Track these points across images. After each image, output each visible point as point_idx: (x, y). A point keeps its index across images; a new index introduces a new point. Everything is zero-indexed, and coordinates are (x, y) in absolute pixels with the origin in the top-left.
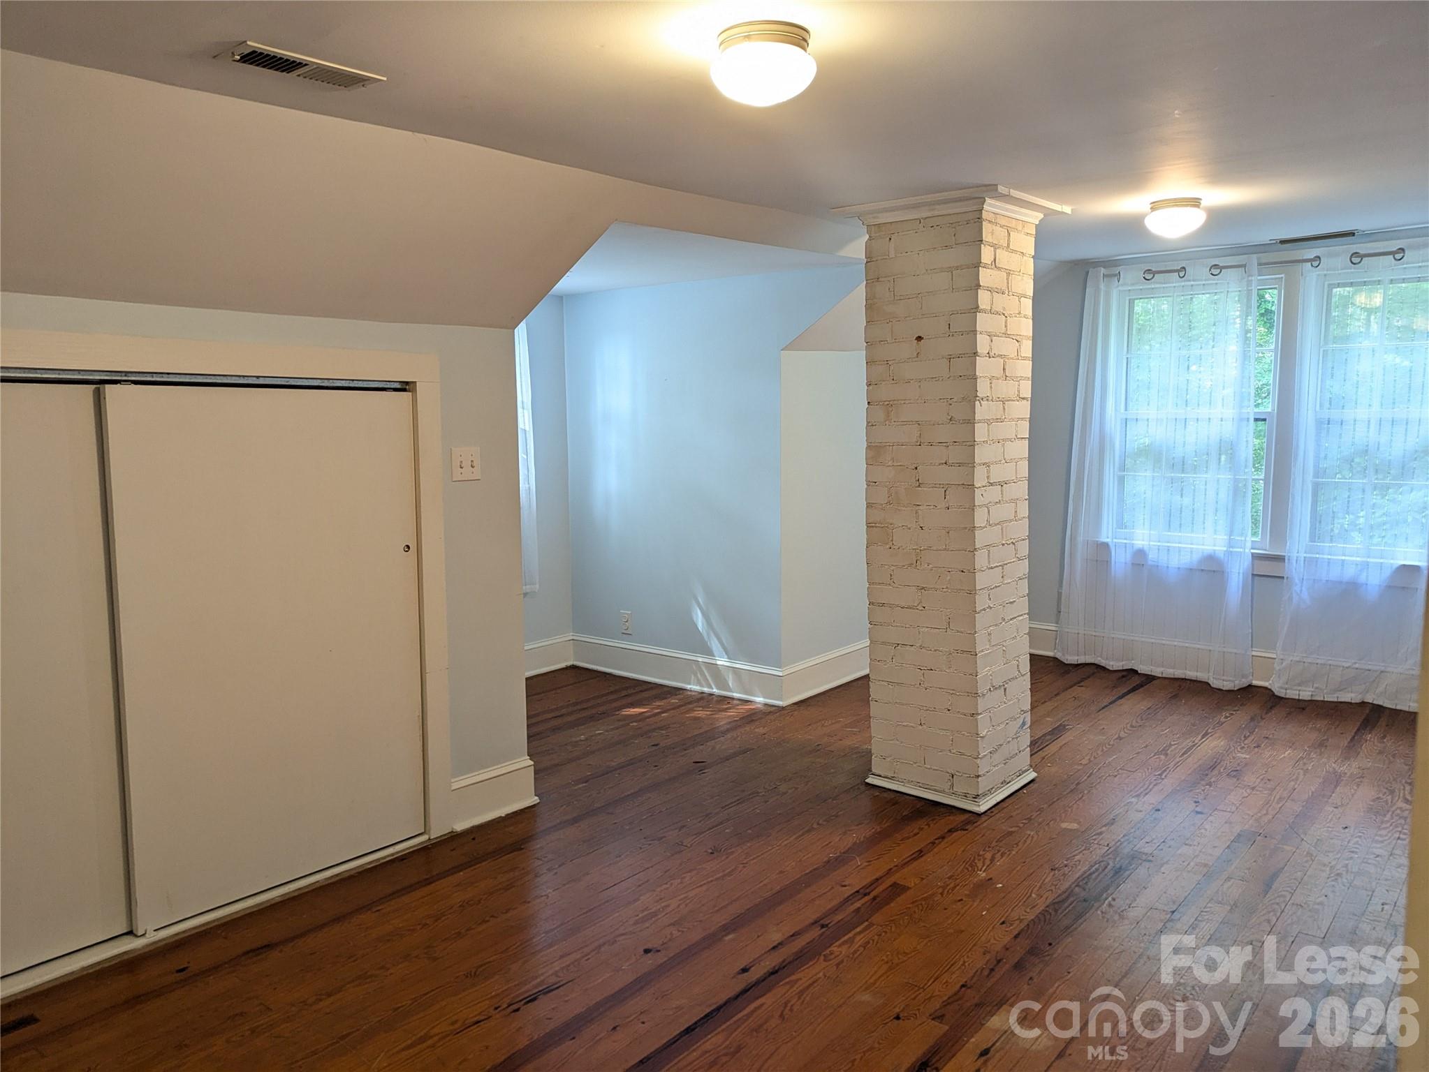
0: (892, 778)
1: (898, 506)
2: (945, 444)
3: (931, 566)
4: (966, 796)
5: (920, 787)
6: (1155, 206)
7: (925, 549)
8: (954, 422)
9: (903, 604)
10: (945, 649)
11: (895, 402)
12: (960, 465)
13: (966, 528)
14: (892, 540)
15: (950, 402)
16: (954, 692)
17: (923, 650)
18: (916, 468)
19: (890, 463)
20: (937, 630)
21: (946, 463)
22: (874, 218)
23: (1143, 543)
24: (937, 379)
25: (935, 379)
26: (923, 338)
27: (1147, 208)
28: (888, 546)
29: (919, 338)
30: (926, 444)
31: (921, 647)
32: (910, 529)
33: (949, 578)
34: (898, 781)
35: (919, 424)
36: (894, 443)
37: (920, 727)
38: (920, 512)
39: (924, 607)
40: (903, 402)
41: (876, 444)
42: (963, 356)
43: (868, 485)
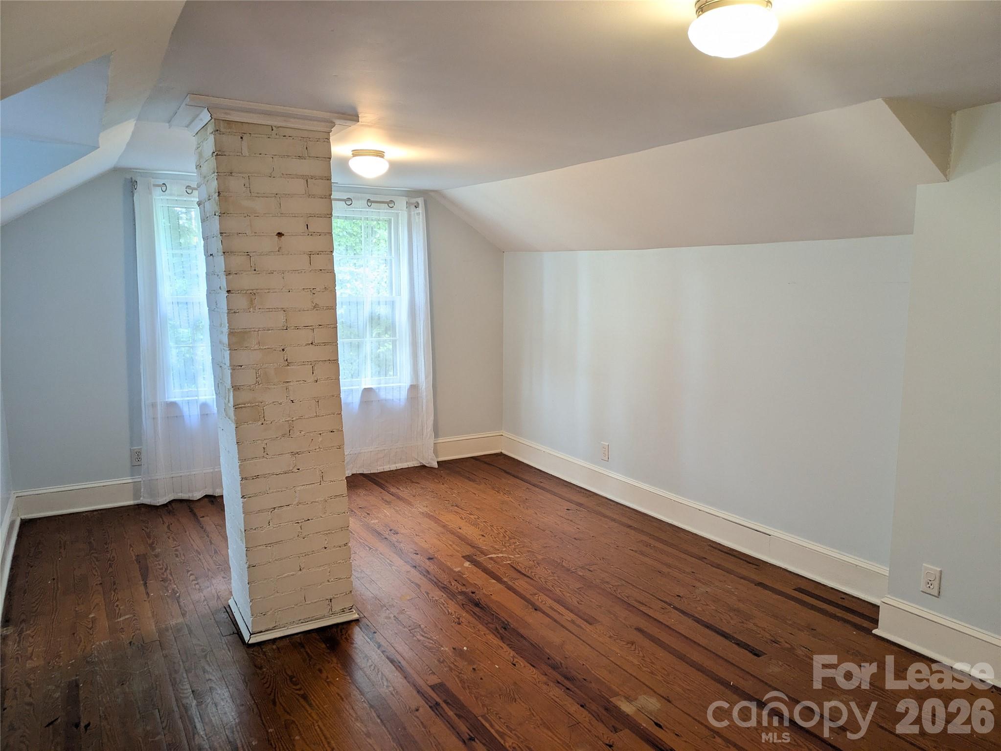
0: (274, 628)
1: (268, 385)
2: (310, 327)
3: (303, 433)
4: (343, 611)
5: (302, 623)
6: (356, 153)
7: (297, 419)
8: (317, 309)
9: (279, 471)
10: (320, 499)
11: (258, 291)
12: (325, 344)
13: (333, 396)
14: (264, 417)
15: (314, 291)
16: (329, 532)
17: (300, 506)
18: (283, 350)
19: (256, 347)
20: (313, 485)
21: (311, 344)
22: (226, 113)
23: (205, 397)
24: (299, 271)
25: (297, 272)
26: (283, 235)
27: (350, 154)
28: (260, 423)
29: (280, 235)
30: (292, 328)
31: (299, 504)
32: (281, 404)
33: (320, 439)
34: (280, 628)
35: (284, 311)
36: (259, 328)
37: (300, 572)
38: (291, 388)
39: (299, 469)
40: (268, 291)
41: (240, 330)
42: (322, 253)
43: (233, 369)
